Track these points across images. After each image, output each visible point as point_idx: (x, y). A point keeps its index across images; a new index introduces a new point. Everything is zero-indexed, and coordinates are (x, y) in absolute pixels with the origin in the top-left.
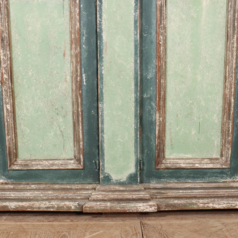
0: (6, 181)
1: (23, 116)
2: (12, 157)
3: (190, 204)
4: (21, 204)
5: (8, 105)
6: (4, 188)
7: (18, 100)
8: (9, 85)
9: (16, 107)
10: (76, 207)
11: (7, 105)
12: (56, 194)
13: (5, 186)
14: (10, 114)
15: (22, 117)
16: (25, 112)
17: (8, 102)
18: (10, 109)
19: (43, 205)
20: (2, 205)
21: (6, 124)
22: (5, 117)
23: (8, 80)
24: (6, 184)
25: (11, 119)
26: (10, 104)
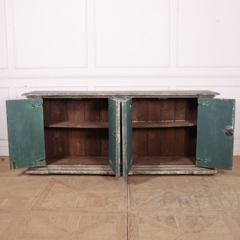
3: (144, 172)
4: (88, 172)
10: (106, 173)
12: (100, 168)
19: (96, 172)
20: (82, 172)
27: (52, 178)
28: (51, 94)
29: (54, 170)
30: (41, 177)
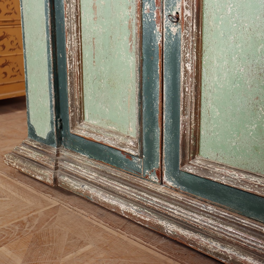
0: (176, 186)
1: (211, 86)
2: (188, 151)
5: (189, 63)
6: (170, 196)
7: (207, 57)
8: (193, 28)
9: (203, 69)
11: (186, 63)
13: (172, 194)
14: (190, 80)
15: (211, 88)
16: (216, 79)
17: (188, 58)
18: (190, 71)
20: (157, 223)
21: (182, 95)
22: (182, 83)
23: (191, 20)
24: (176, 190)
25: (192, 88)
26: (191, 62)
29: (75, 176)
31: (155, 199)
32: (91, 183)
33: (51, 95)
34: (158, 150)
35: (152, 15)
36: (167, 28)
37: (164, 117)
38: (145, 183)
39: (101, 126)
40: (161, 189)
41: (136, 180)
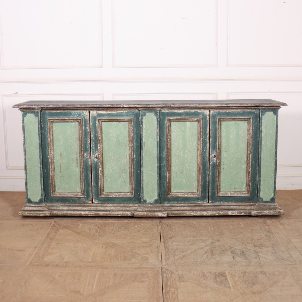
1: (107, 173)
2: (101, 191)
3: (182, 213)
4: (106, 213)
6: (97, 205)
7: (105, 166)
8: (101, 159)
9: (104, 169)
10: (130, 214)
12: (121, 208)
14: (101, 172)
16: (108, 171)
17: (100, 167)
18: (101, 170)
19: (116, 213)
20: (97, 213)
21: (99, 176)
22: (99, 173)
23: (101, 157)
24: (98, 203)
25: (102, 174)
27: (55, 222)
28: (54, 105)
29: (58, 210)
30: (40, 220)
31: (93, 208)
32: (66, 210)
33: (41, 185)
34: (91, 194)
35: (87, 157)
36: (93, 160)
37: (93, 183)
38: (87, 205)
39: (64, 191)
40: (93, 205)
41: (83, 205)
